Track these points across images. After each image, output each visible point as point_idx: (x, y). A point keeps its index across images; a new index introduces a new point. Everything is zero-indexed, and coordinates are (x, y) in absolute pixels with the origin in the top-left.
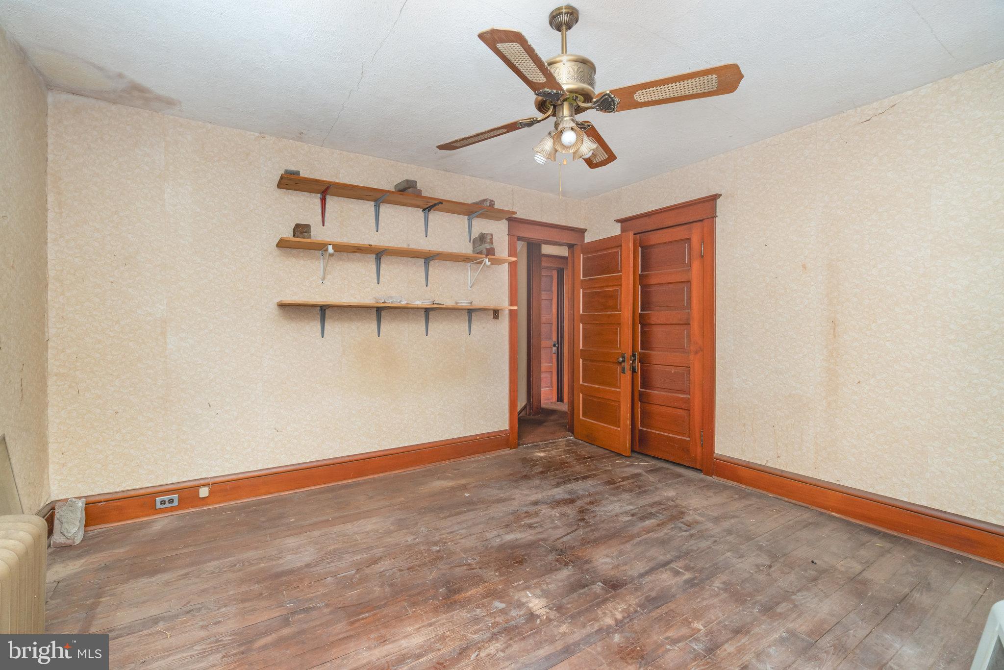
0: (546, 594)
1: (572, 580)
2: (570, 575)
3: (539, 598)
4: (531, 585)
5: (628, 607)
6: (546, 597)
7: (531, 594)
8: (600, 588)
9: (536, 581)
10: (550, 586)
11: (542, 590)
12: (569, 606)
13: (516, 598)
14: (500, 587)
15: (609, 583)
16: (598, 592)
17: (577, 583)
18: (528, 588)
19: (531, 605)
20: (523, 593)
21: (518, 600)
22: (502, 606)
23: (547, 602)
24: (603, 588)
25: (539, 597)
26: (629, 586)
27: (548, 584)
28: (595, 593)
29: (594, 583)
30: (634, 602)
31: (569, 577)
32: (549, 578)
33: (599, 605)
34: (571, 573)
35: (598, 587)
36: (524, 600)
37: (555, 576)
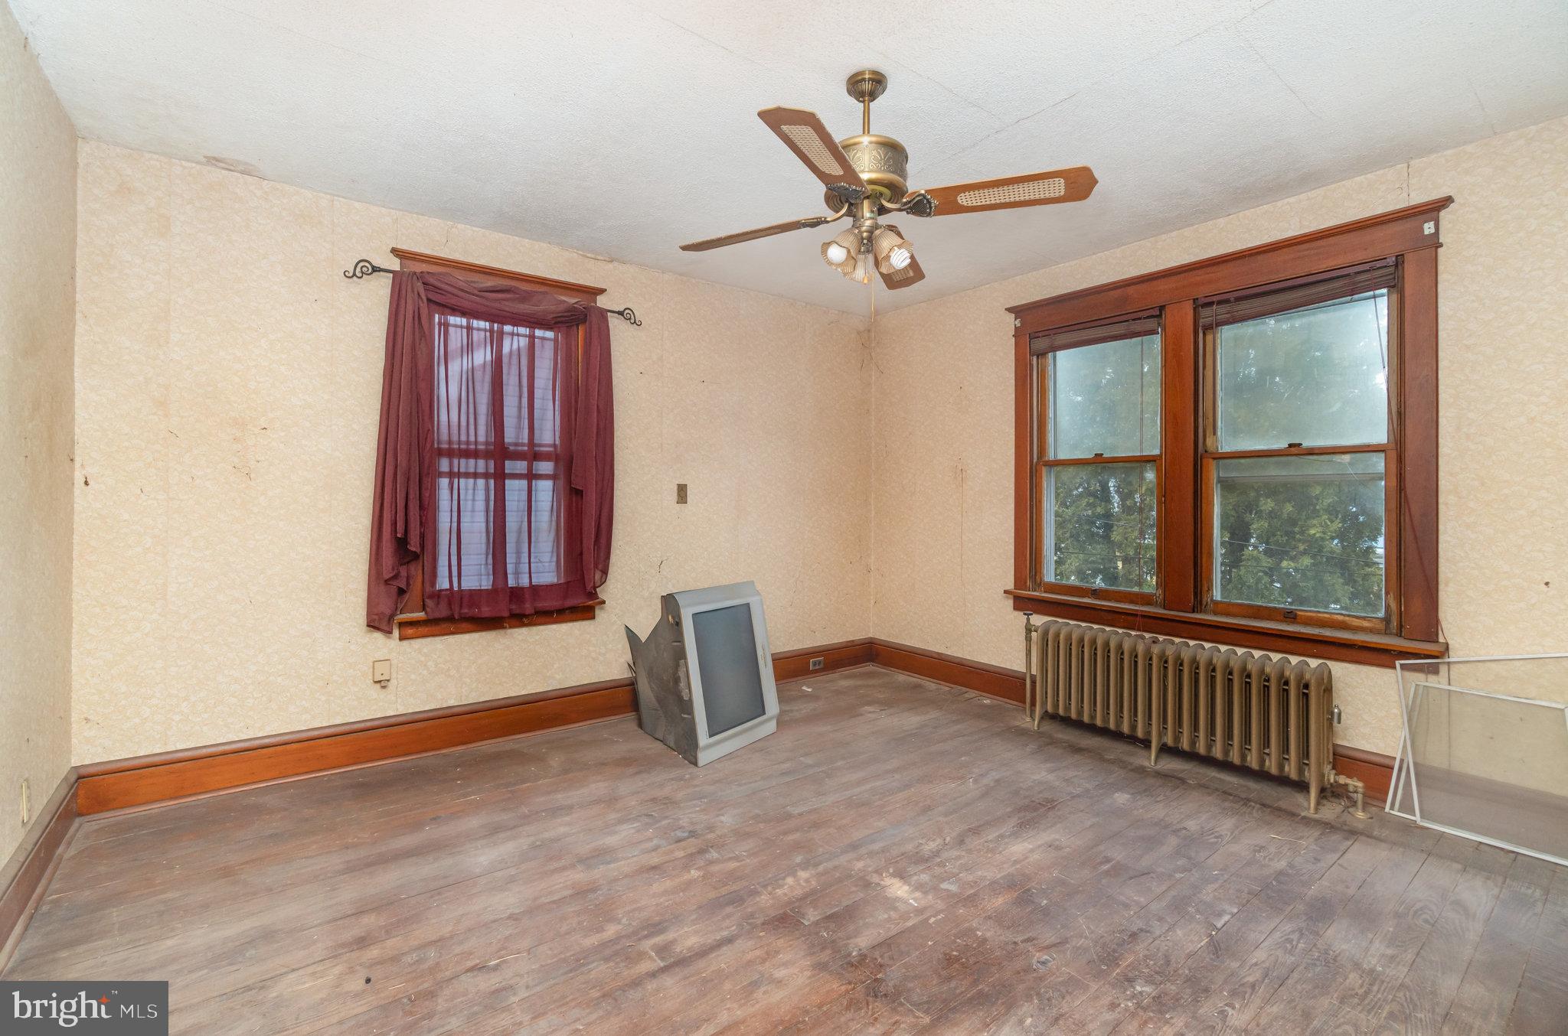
0: (890, 903)
1: (852, 927)
2: (855, 937)
3: (897, 897)
4: (915, 915)
5: (774, 890)
6: (886, 898)
7: (911, 904)
8: (806, 917)
9: (910, 924)
10: (886, 916)
11: (895, 909)
12: (854, 889)
13: (930, 897)
14: (961, 911)
15: (790, 924)
16: (812, 909)
17: (844, 922)
18: (919, 911)
19: (906, 888)
20: (924, 903)
21: (925, 893)
22: (944, 886)
23: (885, 892)
24: (803, 916)
25: (897, 899)
26: (759, 922)
27: (889, 920)
28: (815, 908)
29: (816, 923)
30: (763, 897)
31: (857, 933)
32: (889, 928)
33: (813, 892)
34: (852, 940)
35: (812, 916)
36: (918, 894)
37: (879, 934)
